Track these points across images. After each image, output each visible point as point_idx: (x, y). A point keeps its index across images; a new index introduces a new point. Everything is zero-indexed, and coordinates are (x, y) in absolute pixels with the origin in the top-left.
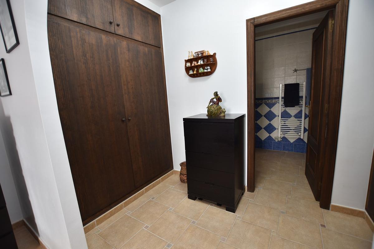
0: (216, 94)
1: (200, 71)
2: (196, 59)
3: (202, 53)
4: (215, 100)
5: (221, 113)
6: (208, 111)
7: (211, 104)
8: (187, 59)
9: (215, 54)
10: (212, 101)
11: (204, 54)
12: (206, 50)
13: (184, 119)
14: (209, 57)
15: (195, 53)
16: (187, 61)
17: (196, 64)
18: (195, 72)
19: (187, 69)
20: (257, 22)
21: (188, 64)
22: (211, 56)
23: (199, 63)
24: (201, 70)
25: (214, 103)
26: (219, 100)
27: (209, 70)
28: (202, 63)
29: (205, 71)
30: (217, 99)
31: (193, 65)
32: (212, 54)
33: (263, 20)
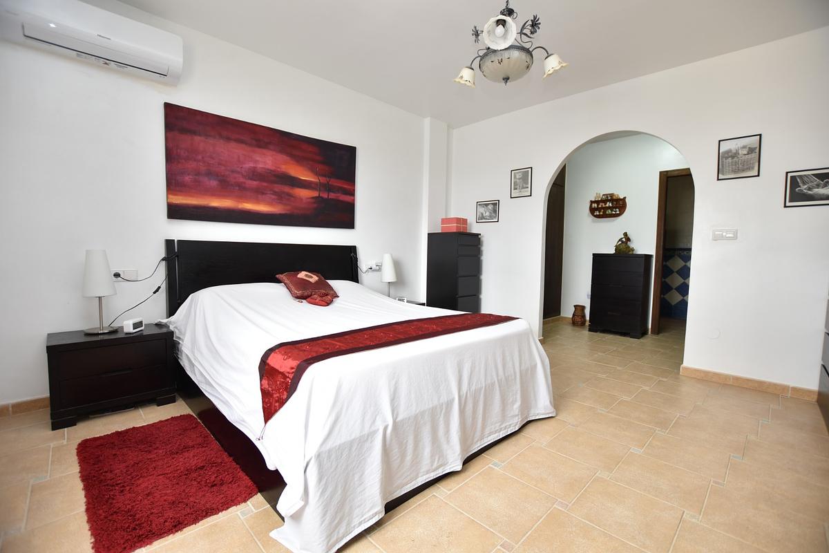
0: (625, 234)
1: (607, 213)
2: (605, 201)
3: (612, 195)
4: (624, 240)
5: (629, 251)
6: (616, 250)
7: (620, 242)
8: (593, 200)
9: (625, 198)
10: (620, 240)
11: (614, 198)
12: (615, 193)
13: (594, 254)
14: (618, 200)
15: (603, 195)
16: (592, 202)
17: (604, 206)
18: (601, 213)
19: (592, 210)
20: (669, 174)
21: (595, 205)
22: (620, 199)
23: (607, 205)
24: (609, 212)
25: (623, 242)
26: (628, 239)
27: (618, 212)
28: (611, 205)
29: (614, 212)
30: (627, 238)
31: (600, 206)
32: (622, 198)
33: (676, 173)
